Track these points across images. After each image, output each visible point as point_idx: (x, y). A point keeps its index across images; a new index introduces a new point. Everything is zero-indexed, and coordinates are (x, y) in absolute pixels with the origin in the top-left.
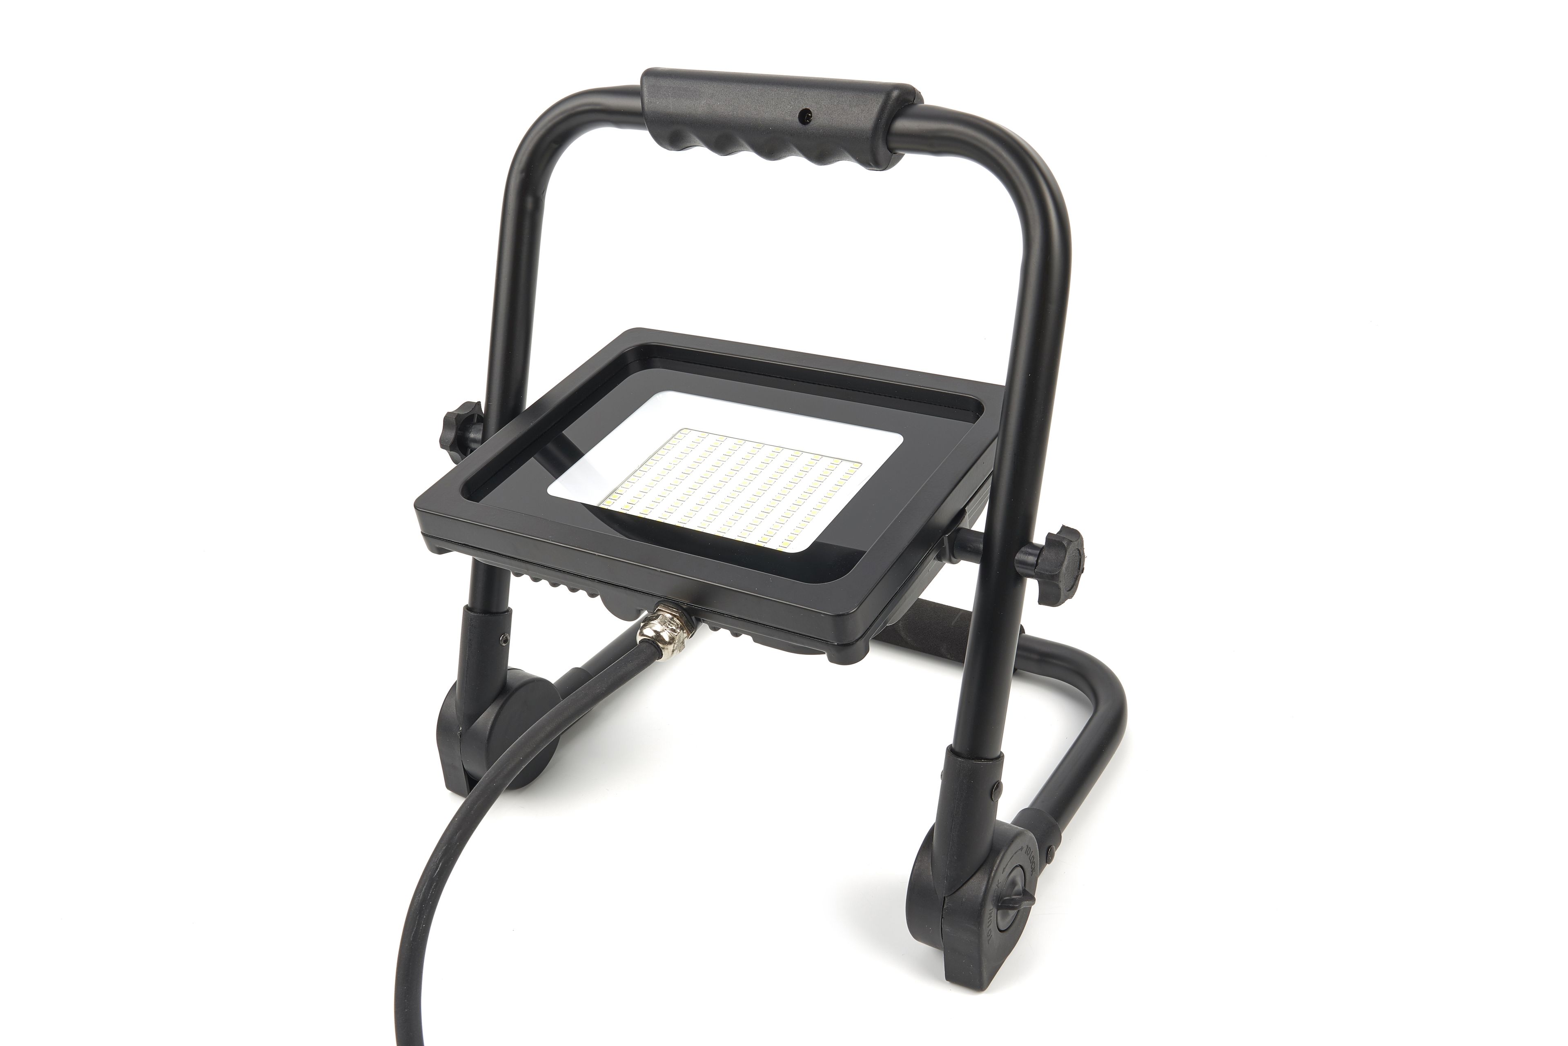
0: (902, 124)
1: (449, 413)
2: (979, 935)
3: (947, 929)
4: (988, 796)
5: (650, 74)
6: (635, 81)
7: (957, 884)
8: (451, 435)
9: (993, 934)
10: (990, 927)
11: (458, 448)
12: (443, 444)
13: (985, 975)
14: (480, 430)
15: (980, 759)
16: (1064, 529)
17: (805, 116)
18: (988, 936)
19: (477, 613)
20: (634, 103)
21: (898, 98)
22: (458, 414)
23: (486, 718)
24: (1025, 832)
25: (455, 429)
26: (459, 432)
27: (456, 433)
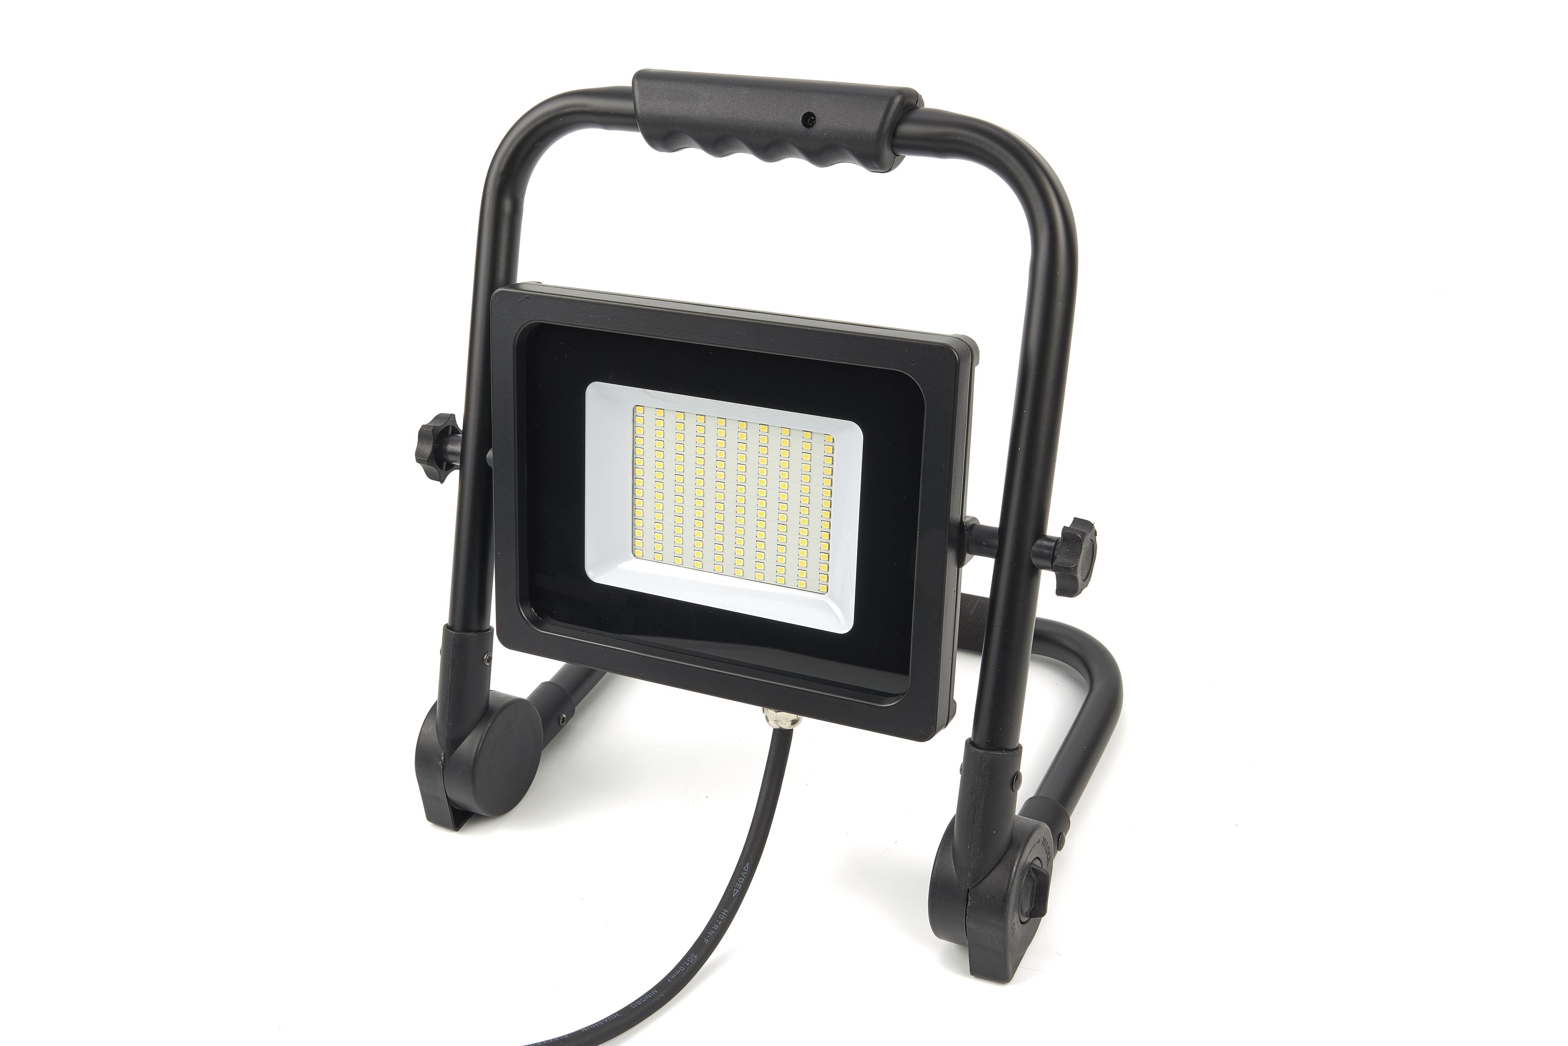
0: (906, 129)
1: (423, 426)
2: (1004, 929)
3: (970, 925)
4: (1009, 786)
5: (642, 76)
6: (628, 83)
7: (979, 877)
8: (428, 449)
9: (1016, 927)
10: (1013, 922)
11: (435, 463)
12: (420, 458)
13: (1010, 967)
14: (459, 441)
15: (1000, 749)
16: (1077, 521)
17: (809, 119)
18: (1012, 930)
19: (457, 631)
20: (625, 106)
21: (902, 103)
22: (435, 426)
23: (470, 744)
24: (1041, 825)
25: (432, 441)
26: (436, 445)
27: (433, 446)
